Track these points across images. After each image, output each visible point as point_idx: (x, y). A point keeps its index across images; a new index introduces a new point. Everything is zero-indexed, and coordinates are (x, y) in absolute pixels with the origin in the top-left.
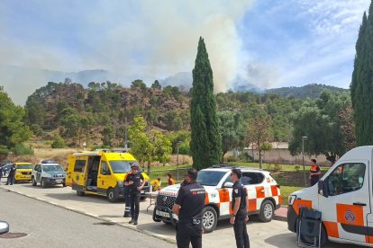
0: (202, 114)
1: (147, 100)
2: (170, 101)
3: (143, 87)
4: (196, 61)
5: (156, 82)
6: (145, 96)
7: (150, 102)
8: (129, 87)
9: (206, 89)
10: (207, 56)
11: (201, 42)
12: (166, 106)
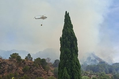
0: (69, 76)
1: (21, 69)
2: (39, 70)
3: (19, 58)
4: (63, 31)
5: (29, 55)
6: (20, 65)
7: (23, 70)
8: (8, 58)
9: (72, 54)
10: (71, 26)
11: (67, 16)
12: (35, 74)
